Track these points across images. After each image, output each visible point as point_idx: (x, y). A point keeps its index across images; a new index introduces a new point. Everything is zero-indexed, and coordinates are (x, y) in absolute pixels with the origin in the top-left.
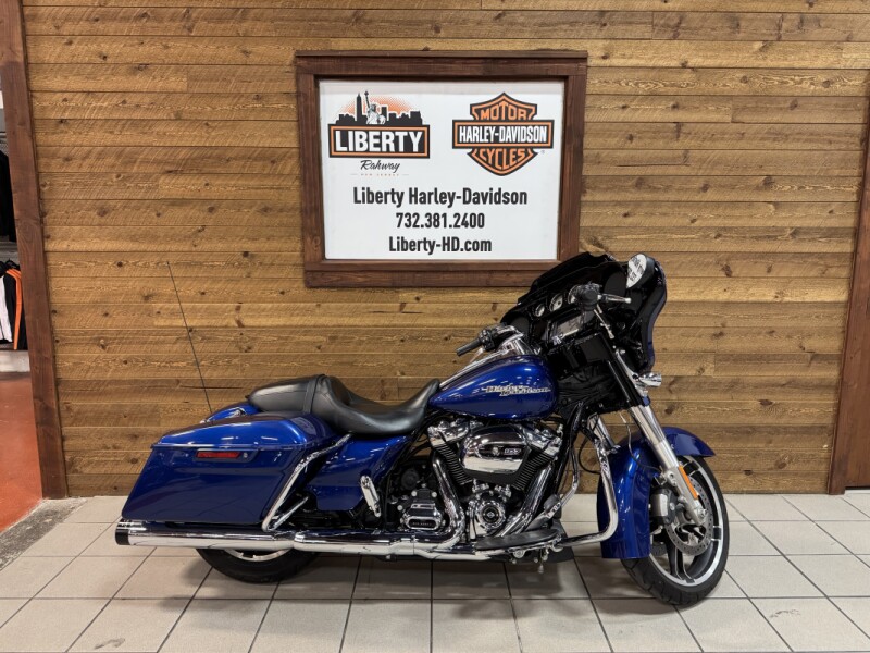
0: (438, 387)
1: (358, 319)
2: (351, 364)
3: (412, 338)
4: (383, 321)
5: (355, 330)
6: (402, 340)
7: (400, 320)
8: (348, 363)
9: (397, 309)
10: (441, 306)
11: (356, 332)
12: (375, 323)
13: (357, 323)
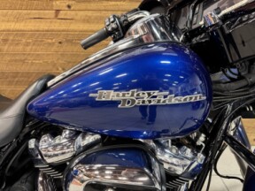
0: (45, 85)
1: (22, 24)
2: (23, 61)
3: (68, 41)
4: (43, 26)
5: (22, 33)
6: (60, 43)
7: (57, 26)
8: (21, 60)
9: (53, 16)
10: (90, 13)
11: (23, 35)
12: (36, 28)
13: (22, 28)
